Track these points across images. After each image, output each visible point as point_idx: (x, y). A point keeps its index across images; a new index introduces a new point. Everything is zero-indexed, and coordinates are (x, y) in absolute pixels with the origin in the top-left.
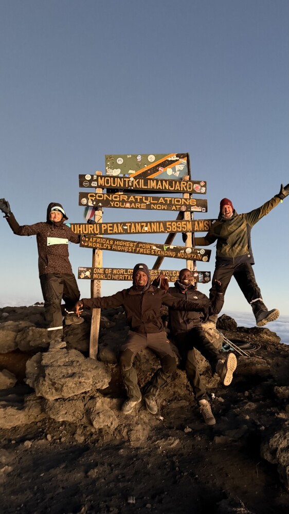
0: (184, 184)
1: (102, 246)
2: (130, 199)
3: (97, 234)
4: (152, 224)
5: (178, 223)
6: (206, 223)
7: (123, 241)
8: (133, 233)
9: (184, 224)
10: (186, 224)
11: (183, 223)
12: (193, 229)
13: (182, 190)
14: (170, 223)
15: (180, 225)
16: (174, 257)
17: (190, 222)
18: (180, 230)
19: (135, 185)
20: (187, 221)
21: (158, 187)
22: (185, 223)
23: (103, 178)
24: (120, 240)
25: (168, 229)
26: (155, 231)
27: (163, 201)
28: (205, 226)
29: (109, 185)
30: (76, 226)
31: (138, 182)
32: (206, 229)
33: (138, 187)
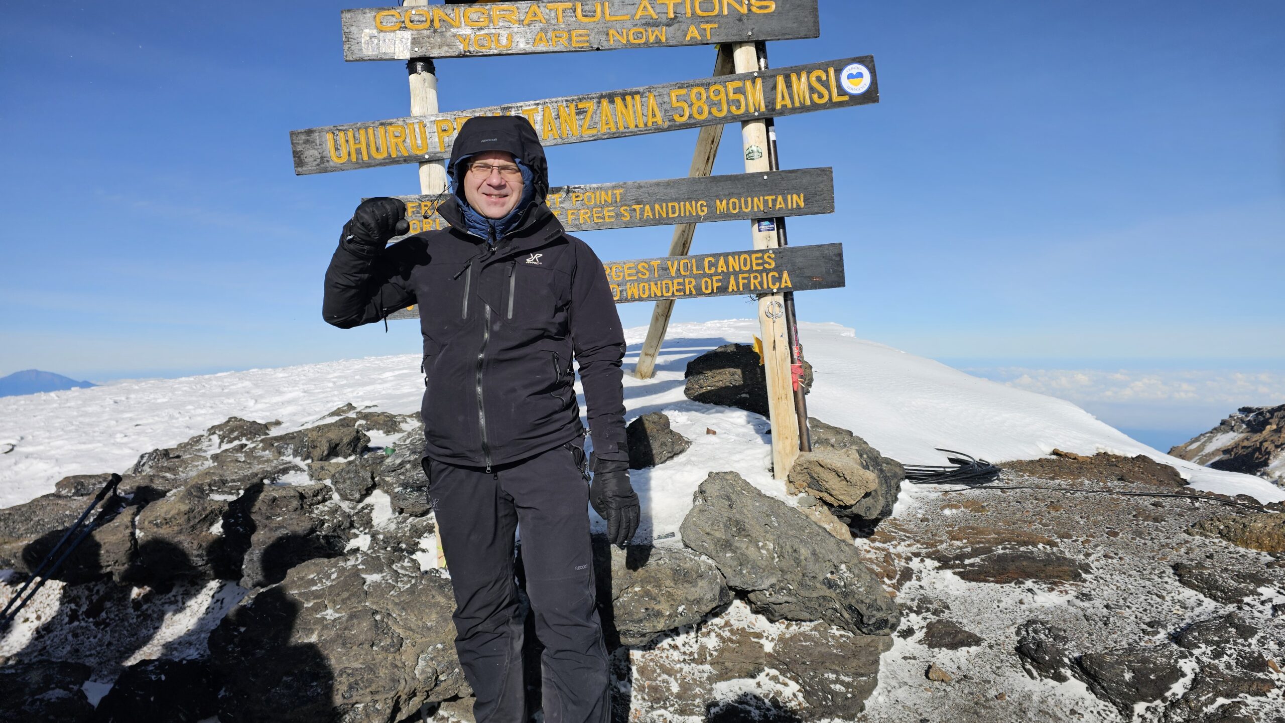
2: (529, 19)
4: (618, 100)
5: (712, 89)
6: (819, 79)
9: (737, 91)
10: (740, 91)
11: (731, 87)
12: (770, 103)
14: (683, 92)
15: (723, 96)
16: (707, 219)
17: (759, 82)
18: (724, 113)
22: (739, 84)
25: (676, 116)
27: (651, 11)
28: (812, 89)
30: (341, 134)
32: (816, 100)
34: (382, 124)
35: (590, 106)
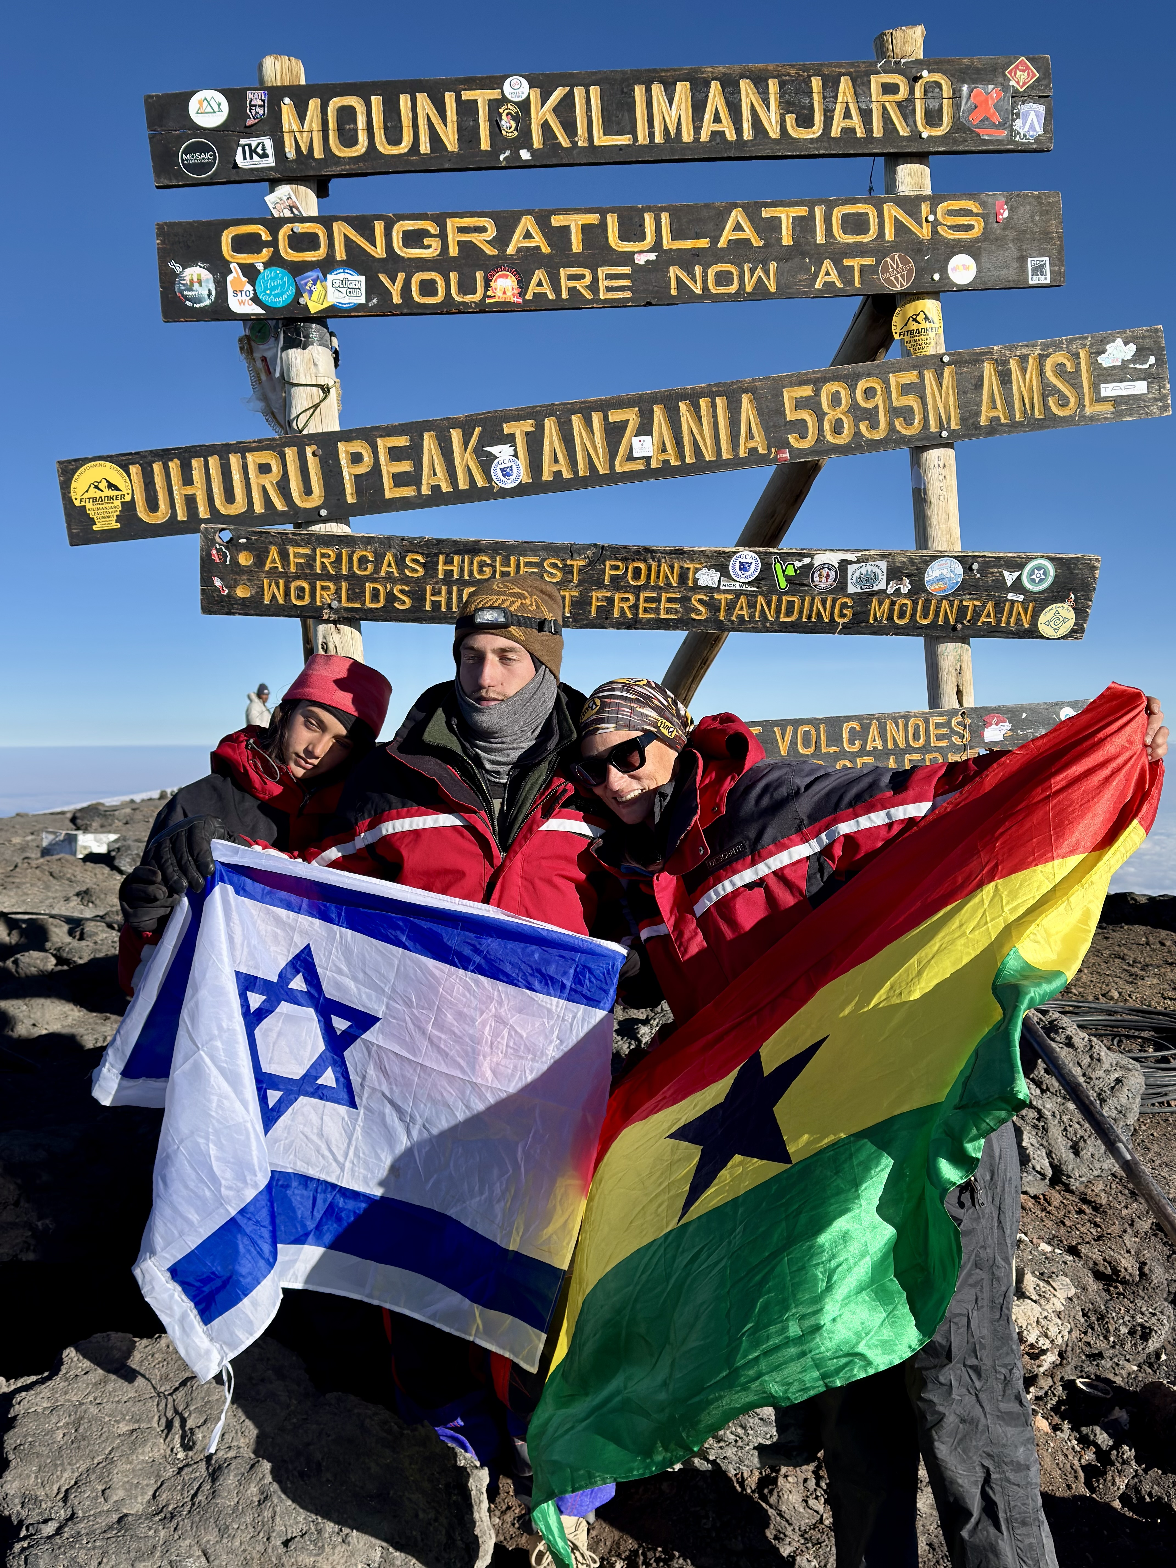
0: (889, 89)
1: (356, 594)
2: (517, 243)
3: (313, 516)
4: (683, 406)
6: (1060, 369)
7: (495, 548)
8: (559, 484)
10: (920, 391)
11: (898, 379)
12: (969, 416)
13: (877, 131)
14: (807, 391)
15: (879, 399)
17: (950, 374)
18: (880, 434)
19: (546, 126)
20: (921, 364)
21: (708, 127)
22: (911, 377)
23: (314, 104)
24: (472, 549)
25: (792, 439)
26: (709, 456)
27: (749, 233)
28: (1048, 390)
29: (362, 147)
30: (158, 468)
31: (565, 109)
32: (1055, 410)
33: (565, 142)
35: (633, 416)
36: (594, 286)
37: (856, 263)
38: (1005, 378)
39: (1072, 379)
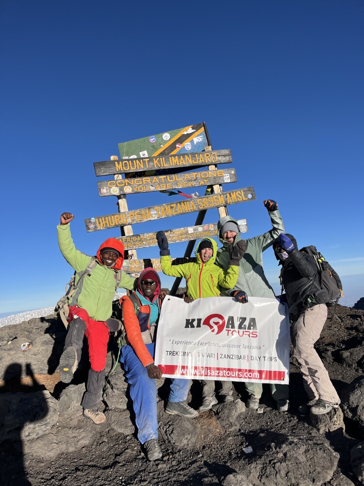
0: (207, 155)
2: (154, 181)
4: (182, 203)
5: (209, 198)
6: (238, 194)
9: (216, 198)
11: (214, 197)
12: (226, 201)
13: (206, 162)
14: (201, 200)
15: (212, 200)
17: (222, 196)
19: (156, 164)
20: (217, 195)
21: (181, 162)
23: (121, 162)
25: (199, 207)
27: (189, 177)
28: (237, 197)
29: (128, 169)
30: (100, 219)
31: (159, 161)
32: (239, 200)
33: (160, 166)
34: (113, 215)
35: (174, 205)
36: (166, 186)
37: (206, 180)
38: (230, 196)
39: (241, 195)
